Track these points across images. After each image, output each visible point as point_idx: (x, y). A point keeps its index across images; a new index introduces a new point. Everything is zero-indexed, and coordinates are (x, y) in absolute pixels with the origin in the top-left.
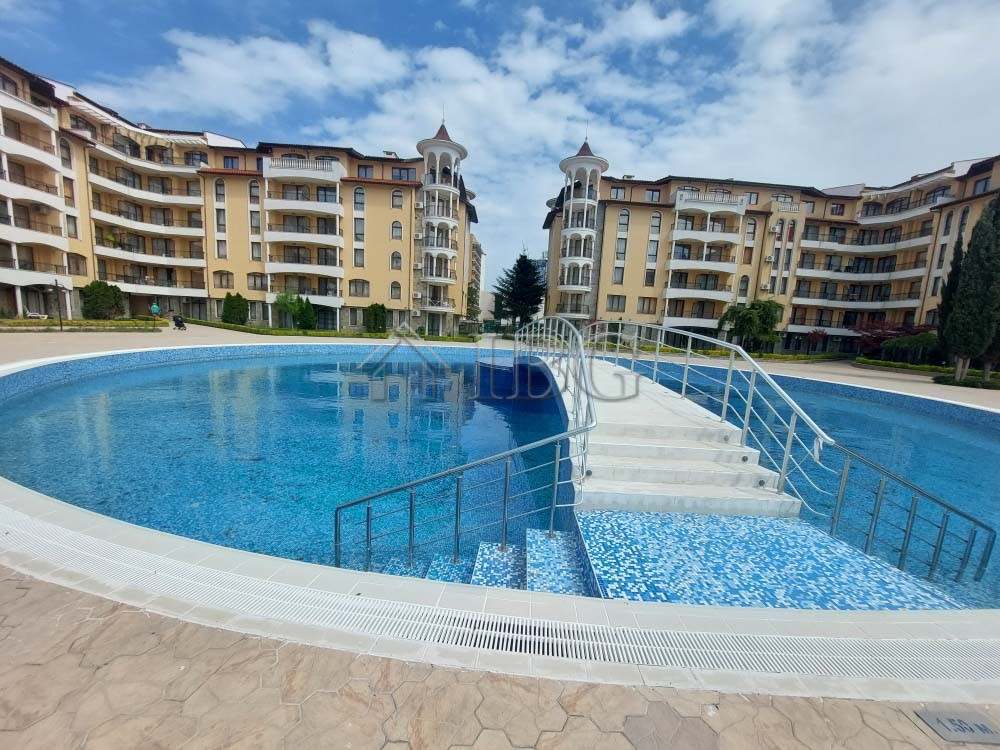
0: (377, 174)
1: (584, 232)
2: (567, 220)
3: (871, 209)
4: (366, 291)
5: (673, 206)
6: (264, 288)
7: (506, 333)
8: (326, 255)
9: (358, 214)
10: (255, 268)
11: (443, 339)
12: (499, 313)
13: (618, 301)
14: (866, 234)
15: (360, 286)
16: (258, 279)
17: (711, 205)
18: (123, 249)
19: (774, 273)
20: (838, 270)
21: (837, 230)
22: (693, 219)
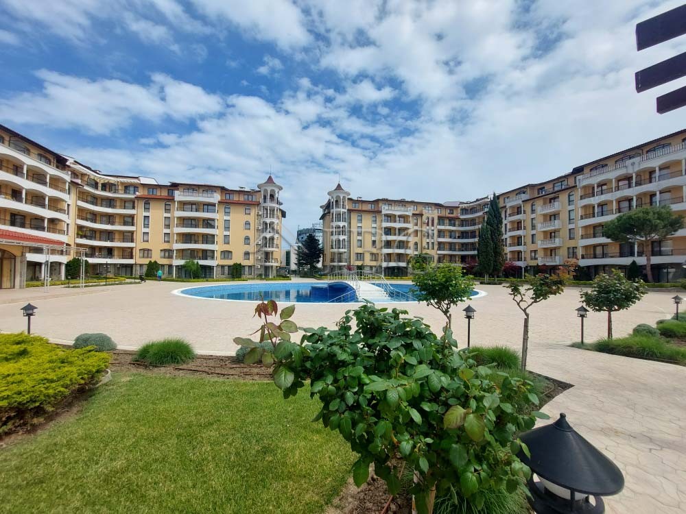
0: (236, 198)
1: (341, 224)
2: (333, 218)
3: (464, 211)
4: (230, 257)
5: (381, 212)
6: (170, 257)
7: (305, 275)
8: (209, 239)
9: (226, 218)
10: (166, 246)
11: (272, 279)
12: (299, 264)
13: (360, 256)
14: (464, 222)
15: (227, 254)
16: (168, 253)
17: (397, 211)
18: (87, 239)
19: (428, 241)
20: (455, 238)
21: (452, 221)
22: (390, 217)
